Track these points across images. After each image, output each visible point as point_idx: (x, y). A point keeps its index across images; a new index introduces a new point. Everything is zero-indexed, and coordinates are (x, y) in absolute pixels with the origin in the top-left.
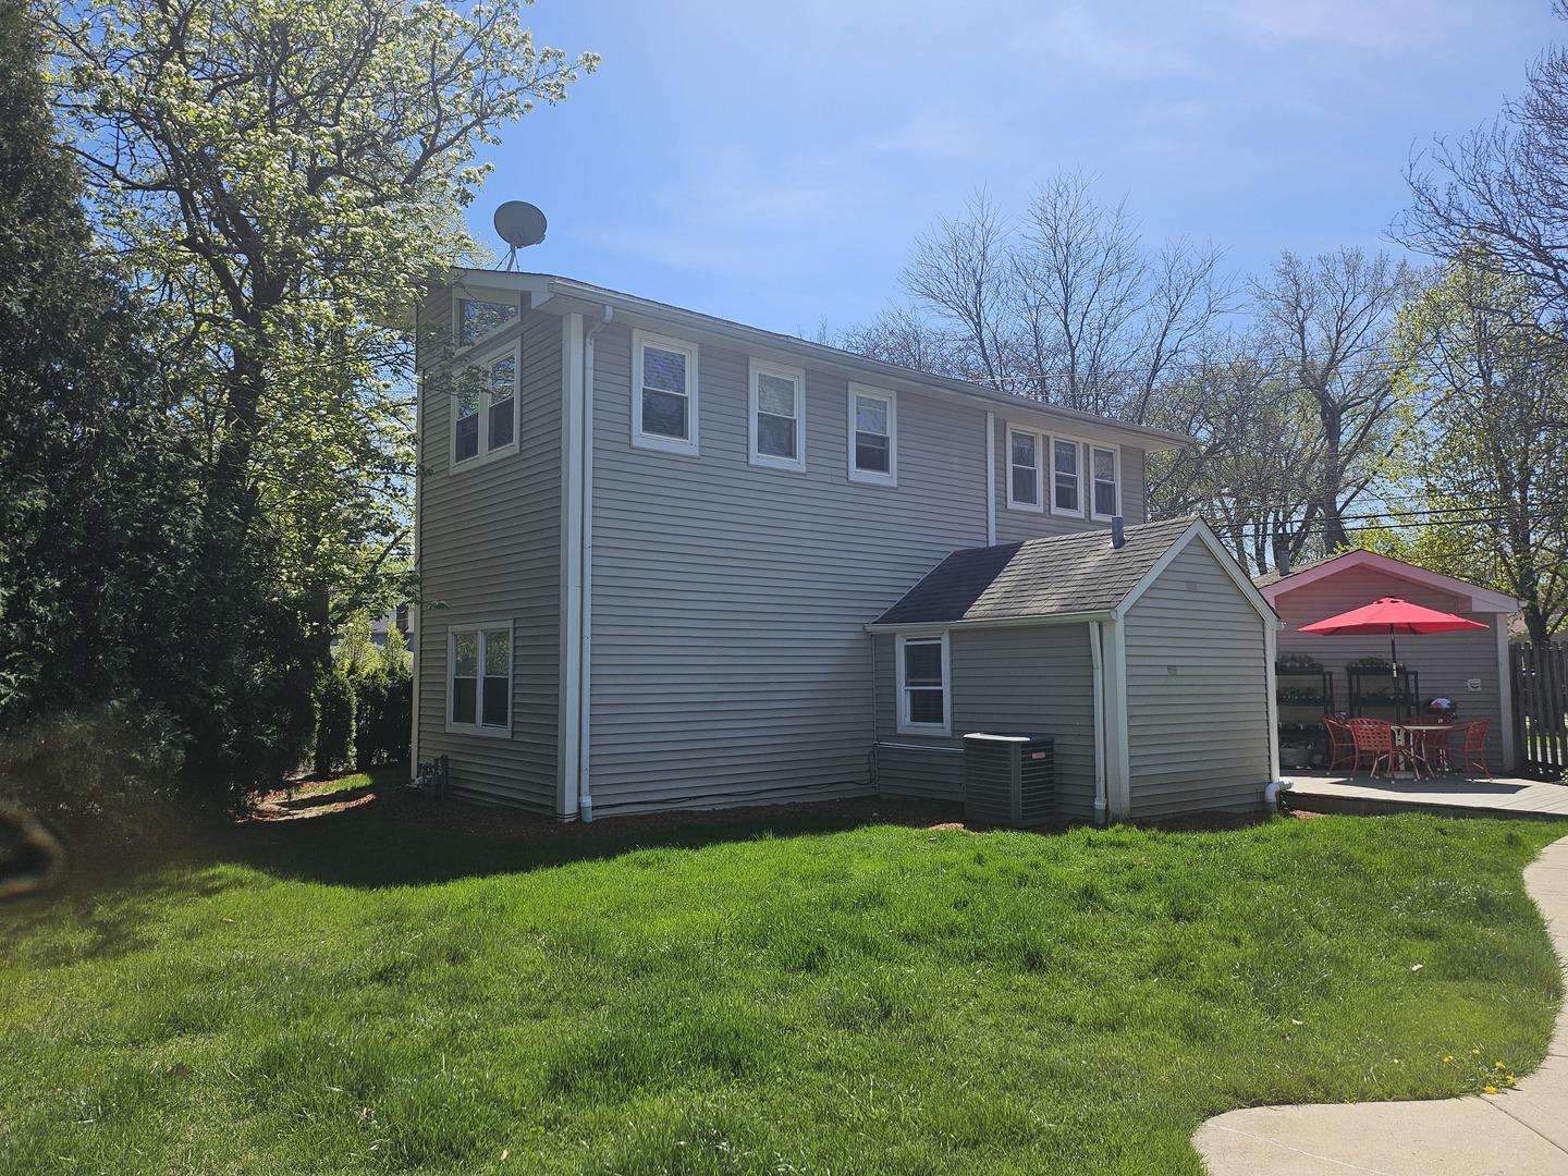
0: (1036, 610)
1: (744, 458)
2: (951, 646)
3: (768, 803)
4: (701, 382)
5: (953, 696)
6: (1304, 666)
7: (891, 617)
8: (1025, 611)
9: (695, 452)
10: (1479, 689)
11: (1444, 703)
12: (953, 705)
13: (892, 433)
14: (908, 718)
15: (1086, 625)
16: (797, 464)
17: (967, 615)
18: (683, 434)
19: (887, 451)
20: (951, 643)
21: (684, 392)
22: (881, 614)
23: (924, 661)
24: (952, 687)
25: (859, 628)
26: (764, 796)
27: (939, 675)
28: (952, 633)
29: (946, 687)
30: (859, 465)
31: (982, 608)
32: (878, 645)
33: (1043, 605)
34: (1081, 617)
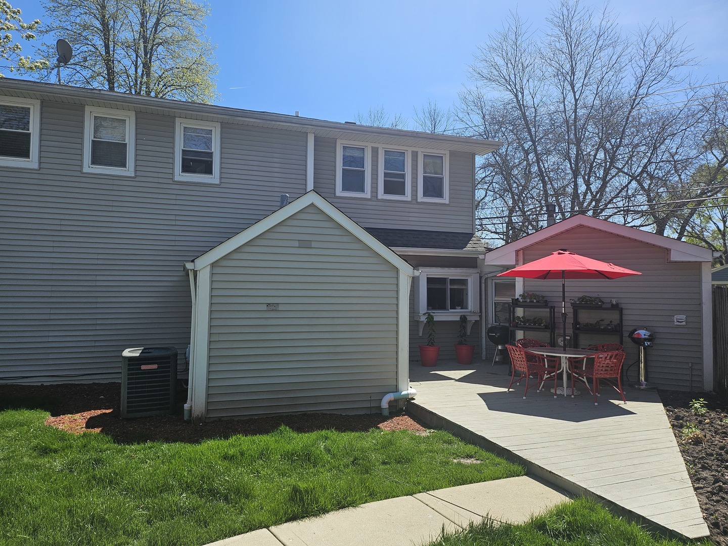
1: (78, 169)
3: (91, 382)
4: (43, 123)
6: (533, 302)
9: (35, 165)
10: (684, 323)
11: (643, 333)
13: (215, 148)
19: (211, 160)
21: (28, 130)
26: (89, 377)
30: (184, 169)
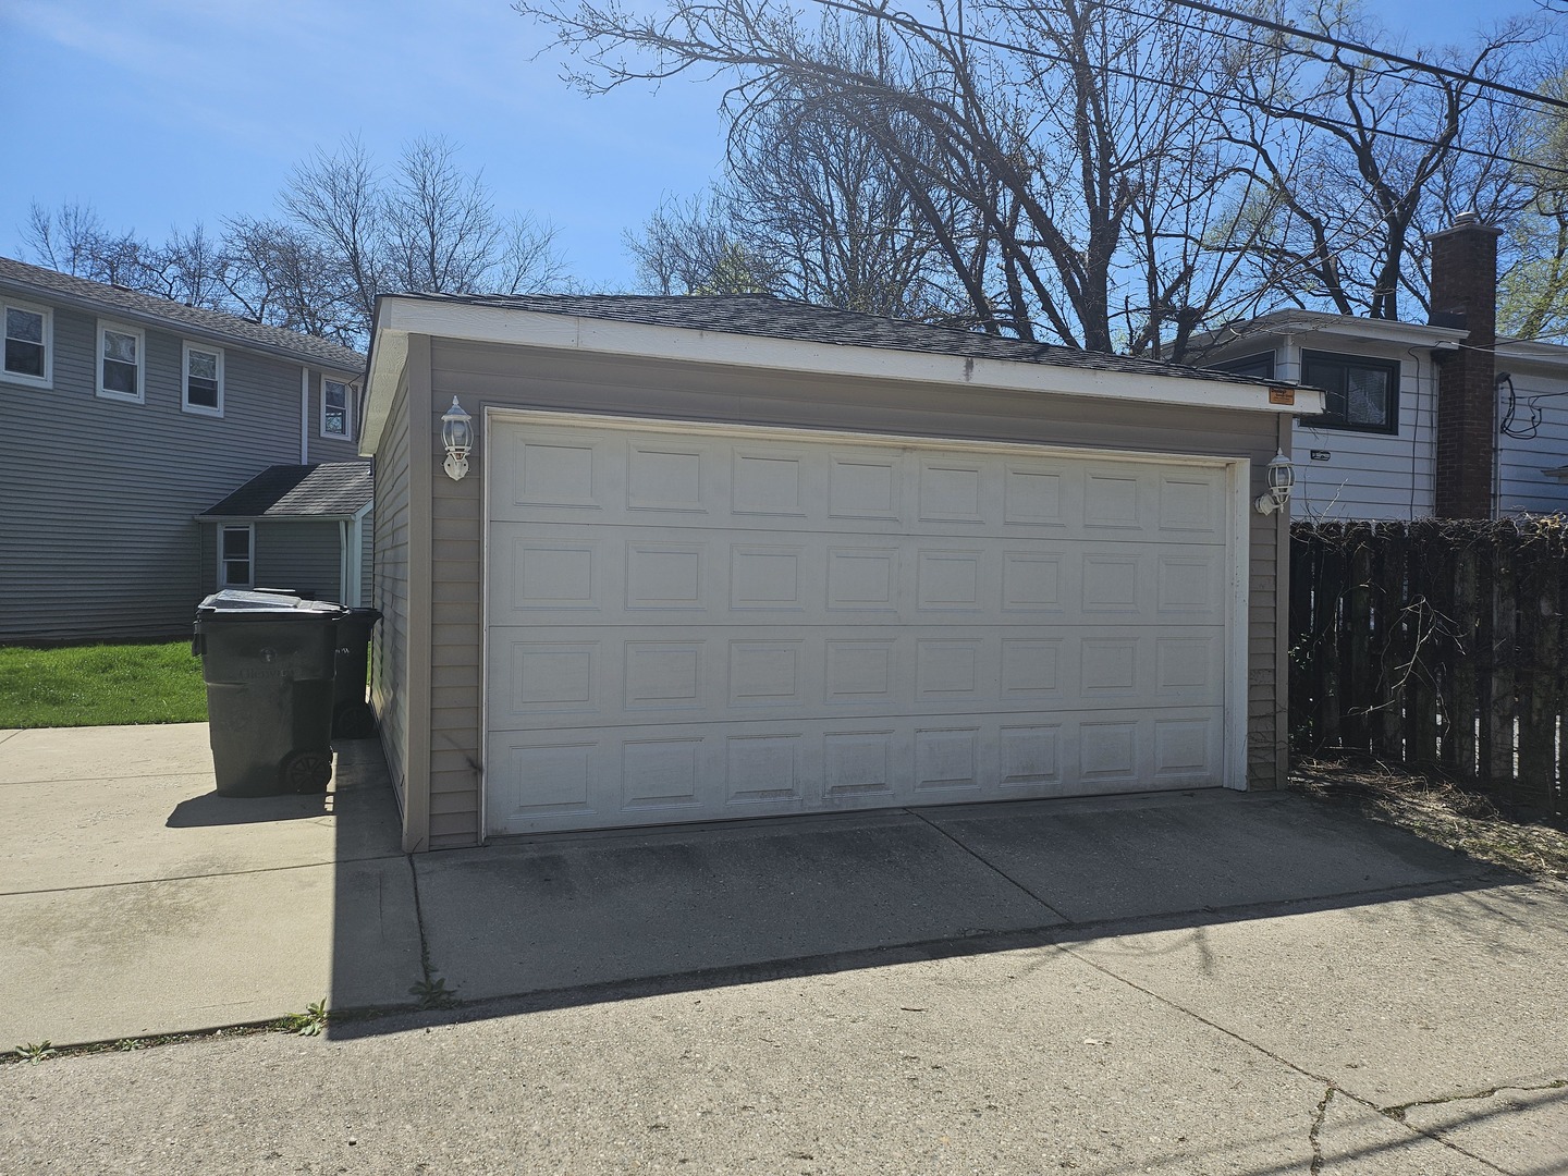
0: (310, 512)
1: (91, 392)
2: (256, 533)
4: (55, 335)
5: (255, 565)
7: (217, 510)
8: (304, 512)
9: (49, 385)
12: (255, 571)
13: (220, 377)
14: (225, 580)
15: (338, 523)
16: (139, 398)
17: (267, 512)
18: (39, 372)
19: (216, 391)
20: (256, 530)
21: (40, 341)
22: (208, 508)
23: (237, 542)
24: (256, 560)
25: (189, 518)
27: (248, 552)
28: (256, 524)
29: (251, 560)
30: (191, 400)
31: (277, 509)
32: (205, 530)
33: (315, 509)
34: (335, 518)
